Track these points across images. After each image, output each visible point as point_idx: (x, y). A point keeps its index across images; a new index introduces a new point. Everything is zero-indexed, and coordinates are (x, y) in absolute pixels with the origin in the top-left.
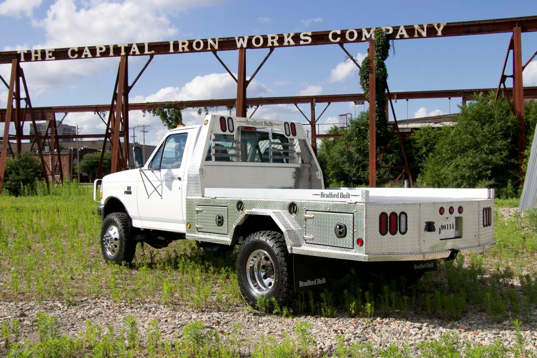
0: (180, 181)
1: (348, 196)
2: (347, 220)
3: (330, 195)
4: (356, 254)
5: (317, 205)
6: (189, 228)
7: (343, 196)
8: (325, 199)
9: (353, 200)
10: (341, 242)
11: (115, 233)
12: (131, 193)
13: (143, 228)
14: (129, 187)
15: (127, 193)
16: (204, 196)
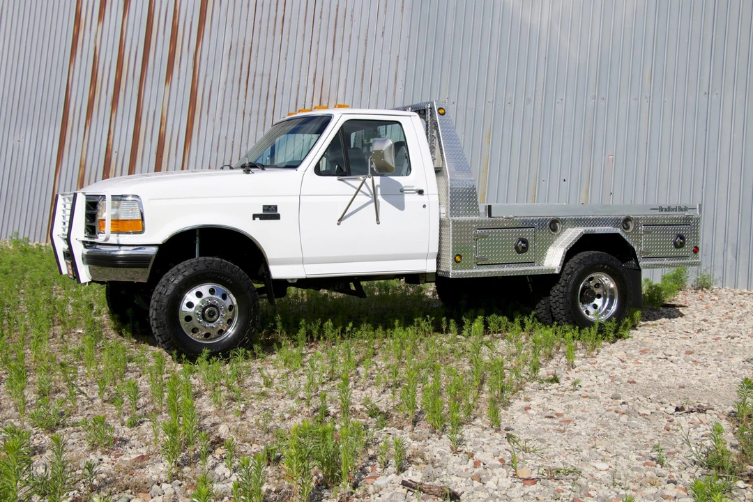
2: (684, 231)
4: (692, 261)
5: (654, 219)
6: (459, 262)
10: (680, 252)
12: (277, 217)
13: (308, 276)
14: (270, 206)
15: (262, 217)
16: (490, 216)
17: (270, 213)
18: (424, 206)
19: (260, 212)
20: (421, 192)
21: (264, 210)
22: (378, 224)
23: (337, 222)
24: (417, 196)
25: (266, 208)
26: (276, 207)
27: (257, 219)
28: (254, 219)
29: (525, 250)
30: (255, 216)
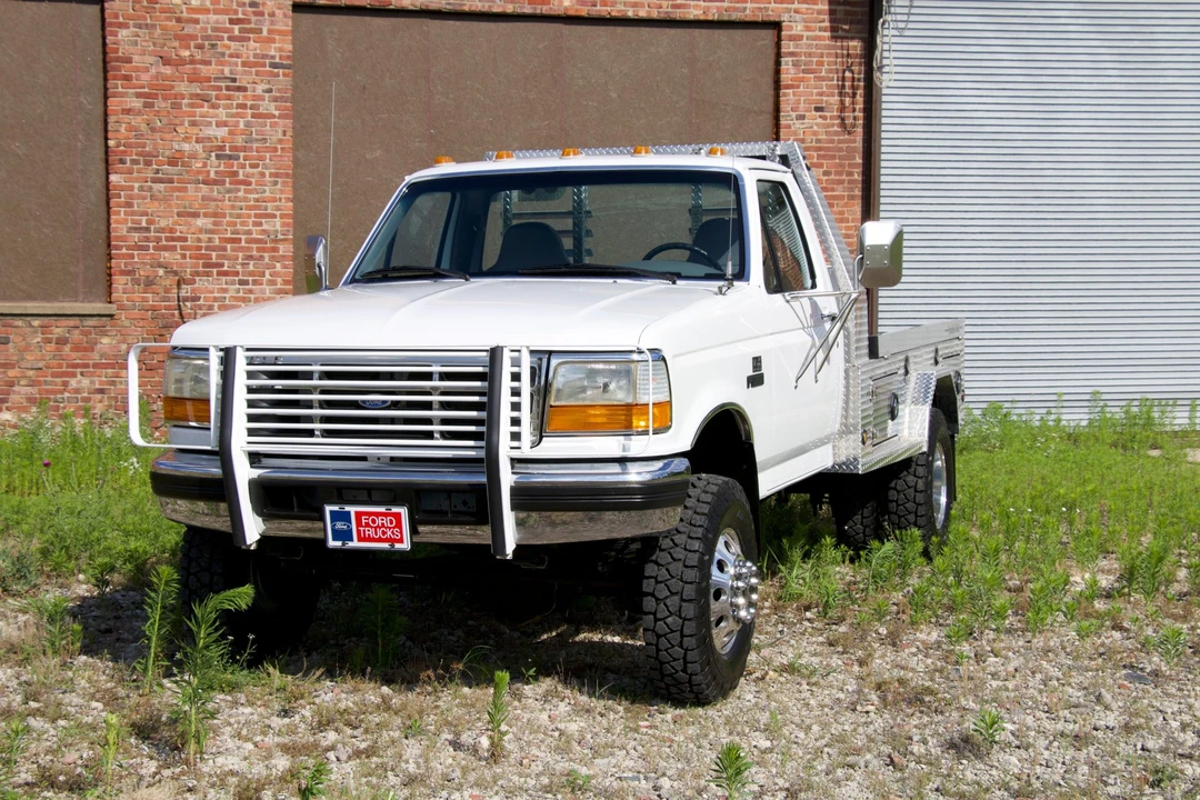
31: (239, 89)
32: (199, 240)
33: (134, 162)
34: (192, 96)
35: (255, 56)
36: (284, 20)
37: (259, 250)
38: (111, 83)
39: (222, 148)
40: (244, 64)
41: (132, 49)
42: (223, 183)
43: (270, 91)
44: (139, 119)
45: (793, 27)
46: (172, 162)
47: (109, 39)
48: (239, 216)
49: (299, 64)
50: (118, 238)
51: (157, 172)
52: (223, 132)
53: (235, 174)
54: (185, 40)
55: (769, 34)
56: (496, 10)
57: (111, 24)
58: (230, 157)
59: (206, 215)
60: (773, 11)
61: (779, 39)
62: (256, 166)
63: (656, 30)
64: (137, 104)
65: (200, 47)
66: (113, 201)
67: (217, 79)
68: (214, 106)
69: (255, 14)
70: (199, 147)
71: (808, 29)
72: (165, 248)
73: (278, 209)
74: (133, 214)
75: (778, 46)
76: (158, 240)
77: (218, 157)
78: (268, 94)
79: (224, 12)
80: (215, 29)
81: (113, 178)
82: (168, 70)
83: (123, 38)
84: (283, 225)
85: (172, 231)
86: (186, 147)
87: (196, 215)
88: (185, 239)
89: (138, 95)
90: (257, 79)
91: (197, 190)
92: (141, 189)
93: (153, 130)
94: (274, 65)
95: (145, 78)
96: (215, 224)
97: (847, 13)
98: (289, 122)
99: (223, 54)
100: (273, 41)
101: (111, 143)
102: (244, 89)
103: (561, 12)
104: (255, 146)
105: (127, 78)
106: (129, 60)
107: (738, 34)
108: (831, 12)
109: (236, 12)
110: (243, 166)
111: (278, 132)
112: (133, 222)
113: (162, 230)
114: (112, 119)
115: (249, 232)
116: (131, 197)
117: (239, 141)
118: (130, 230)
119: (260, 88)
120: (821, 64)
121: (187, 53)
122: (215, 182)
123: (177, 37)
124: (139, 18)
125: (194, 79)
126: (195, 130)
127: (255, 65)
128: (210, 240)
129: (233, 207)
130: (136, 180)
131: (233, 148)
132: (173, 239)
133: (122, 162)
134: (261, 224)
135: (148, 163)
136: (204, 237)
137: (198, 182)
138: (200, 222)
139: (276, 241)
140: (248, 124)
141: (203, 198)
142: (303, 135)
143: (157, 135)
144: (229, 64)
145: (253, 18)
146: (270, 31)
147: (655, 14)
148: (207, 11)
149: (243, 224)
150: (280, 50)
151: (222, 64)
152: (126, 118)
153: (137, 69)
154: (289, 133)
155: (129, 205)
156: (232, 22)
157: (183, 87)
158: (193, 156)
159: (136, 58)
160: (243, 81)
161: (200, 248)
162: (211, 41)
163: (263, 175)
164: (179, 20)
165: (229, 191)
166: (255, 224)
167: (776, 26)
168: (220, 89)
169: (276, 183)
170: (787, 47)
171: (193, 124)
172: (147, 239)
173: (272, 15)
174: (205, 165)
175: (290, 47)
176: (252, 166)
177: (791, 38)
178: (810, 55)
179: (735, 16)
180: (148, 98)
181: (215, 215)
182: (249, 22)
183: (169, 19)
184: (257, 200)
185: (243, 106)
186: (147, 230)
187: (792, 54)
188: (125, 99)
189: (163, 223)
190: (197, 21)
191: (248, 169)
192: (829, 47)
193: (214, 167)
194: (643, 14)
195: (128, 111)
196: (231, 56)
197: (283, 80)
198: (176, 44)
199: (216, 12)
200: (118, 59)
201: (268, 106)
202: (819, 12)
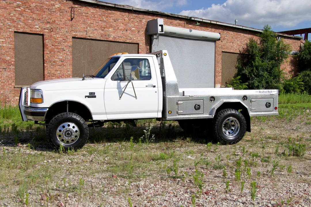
0: (155, 88)
1: (271, 92)
2: (271, 101)
3: (264, 92)
4: (274, 113)
5: (257, 96)
6: (171, 114)
7: (269, 92)
8: (261, 93)
9: (273, 93)
10: (268, 109)
11: (74, 127)
12: (95, 97)
13: (108, 119)
14: (92, 93)
15: (88, 97)
16: (184, 95)
17: (92, 95)
18: (156, 92)
19: (88, 95)
20: (154, 86)
21: (89, 94)
22: (136, 99)
23: (119, 98)
24: (152, 88)
25: (91, 93)
26: (94, 93)
27: (87, 98)
28: (85, 98)
29: (199, 108)
30: (86, 97)
31: (64, 50)
32: (58, 75)
33: (48, 62)
34: (57, 51)
35: (67, 45)
36: (71, 40)
37: (67, 77)
38: (45, 49)
39: (61, 60)
40: (65, 46)
41: (48, 43)
42: (62, 66)
43: (69, 51)
44: (49, 55)
45: (140, 44)
46: (54, 62)
47: (45, 42)
48: (64, 71)
49: (73, 47)
50: (46, 75)
51: (52, 64)
52: (61, 57)
53: (63, 64)
54: (56, 42)
55: (137, 45)
56: (101, 39)
57: (45, 39)
58: (63, 61)
59: (59, 71)
60: (138, 42)
61: (139, 46)
62: (67, 63)
63: (122, 44)
64: (49, 52)
65: (58, 43)
66: (45, 68)
67: (60, 49)
68: (60, 53)
69: (67, 38)
70: (58, 60)
71: (142, 45)
72: (53, 76)
73: (70, 70)
74: (48, 71)
75: (138, 47)
76: (52, 75)
77: (61, 61)
78: (68, 51)
79: (62, 38)
80: (61, 41)
81: (45, 65)
82: (53, 47)
83: (47, 42)
84: (71, 73)
85: (54, 73)
86: (56, 60)
87: (57, 71)
88: (56, 75)
89: (49, 51)
90: (67, 49)
91: (58, 67)
92: (49, 66)
93: (51, 57)
94: (69, 47)
95: (50, 48)
96: (60, 72)
97: (147, 43)
98: (72, 56)
99: (62, 45)
100: (69, 43)
101: (45, 59)
102: (65, 50)
103: (110, 40)
104: (67, 60)
105: (47, 48)
106: (47, 45)
107: (133, 45)
108: (145, 42)
109: (64, 38)
110: (65, 63)
111: (70, 57)
112: (48, 72)
113: (52, 73)
114: (45, 55)
115: (66, 74)
116: (48, 68)
117: (64, 59)
118: (48, 73)
119: (67, 50)
120: (144, 50)
121: (56, 44)
122: (60, 66)
123: (55, 42)
124: (49, 38)
125: (57, 48)
126: (57, 57)
127: (67, 46)
128: (60, 75)
129: (63, 70)
130: (49, 65)
131: (63, 60)
132: (54, 75)
133: (46, 62)
134: (67, 72)
135: (50, 62)
136: (59, 74)
137: (58, 65)
138: (58, 72)
139: (69, 75)
140: (65, 56)
141: (59, 68)
142: (73, 58)
143: (52, 58)
144: (63, 46)
145: (66, 39)
146: (69, 41)
147: (123, 41)
148: (59, 38)
149: (65, 72)
150: (70, 44)
151: (61, 46)
152: (47, 55)
153: (49, 47)
154: (72, 58)
155: (47, 69)
156: (63, 39)
157: (56, 50)
158: (57, 61)
159: (49, 45)
160: (65, 49)
161: (58, 76)
162: (60, 43)
163: (68, 64)
164: (55, 39)
165: (63, 67)
166: (66, 72)
167: (138, 44)
168: (61, 50)
169: (70, 66)
170: (140, 47)
171: (57, 56)
172: (50, 75)
173: (69, 39)
174: (59, 63)
175: (72, 44)
176: (66, 63)
177: (140, 46)
178: (143, 48)
179: (133, 42)
180: (50, 51)
181: (60, 71)
182: (66, 40)
183: (54, 39)
184: (67, 69)
185: (65, 53)
186: (50, 73)
187: (140, 48)
188: (47, 52)
189: (53, 72)
190: (58, 39)
191: (65, 64)
192: (145, 47)
193: (60, 63)
194: (121, 41)
195: (47, 54)
196: (63, 45)
197: (71, 49)
198: (55, 43)
199: (61, 38)
200: (46, 45)
201: (68, 53)
202: (144, 42)
